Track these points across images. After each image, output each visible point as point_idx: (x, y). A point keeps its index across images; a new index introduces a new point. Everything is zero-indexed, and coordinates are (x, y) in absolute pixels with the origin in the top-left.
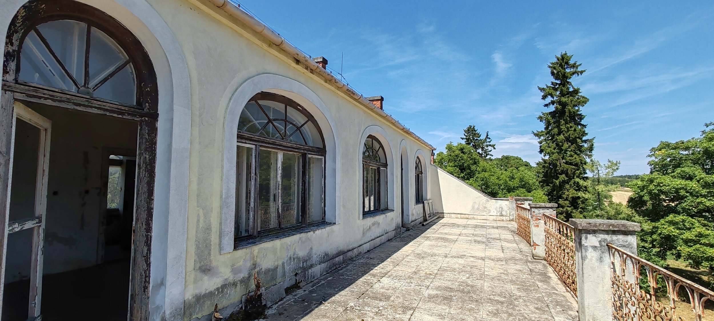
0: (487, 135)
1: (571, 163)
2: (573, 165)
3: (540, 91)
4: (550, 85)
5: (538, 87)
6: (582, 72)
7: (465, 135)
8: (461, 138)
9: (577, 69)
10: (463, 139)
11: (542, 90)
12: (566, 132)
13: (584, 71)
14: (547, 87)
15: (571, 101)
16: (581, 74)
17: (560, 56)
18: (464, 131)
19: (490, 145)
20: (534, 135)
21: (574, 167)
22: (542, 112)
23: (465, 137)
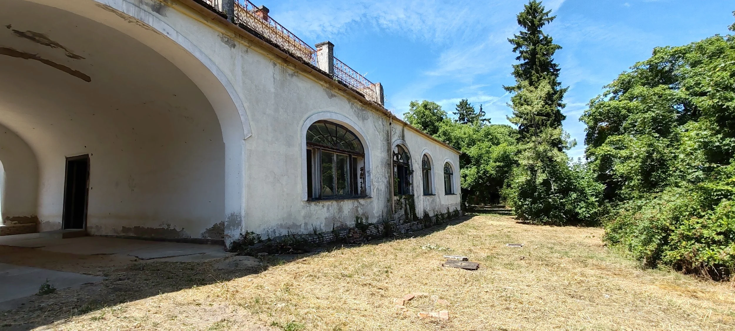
0: (481, 109)
1: (541, 113)
2: (544, 116)
3: (510, 43)
4: (518, 34)
5: (508, 39)
6: (552, 19)
7: (456, 109)
8: (453, 113)
9: (547, 16)
10: (455, 114)
11: (511, 41)
12: (536, 82)
13: (555, 17)
14: (516, 37)
15: (541, 50)
16: (552, 21)
17: (528, 5)
18: (457, 105)
19: (485, 119)
20: (505, 89)
21: (545, 118)
22: (512, 65)
23: (457, 112)
